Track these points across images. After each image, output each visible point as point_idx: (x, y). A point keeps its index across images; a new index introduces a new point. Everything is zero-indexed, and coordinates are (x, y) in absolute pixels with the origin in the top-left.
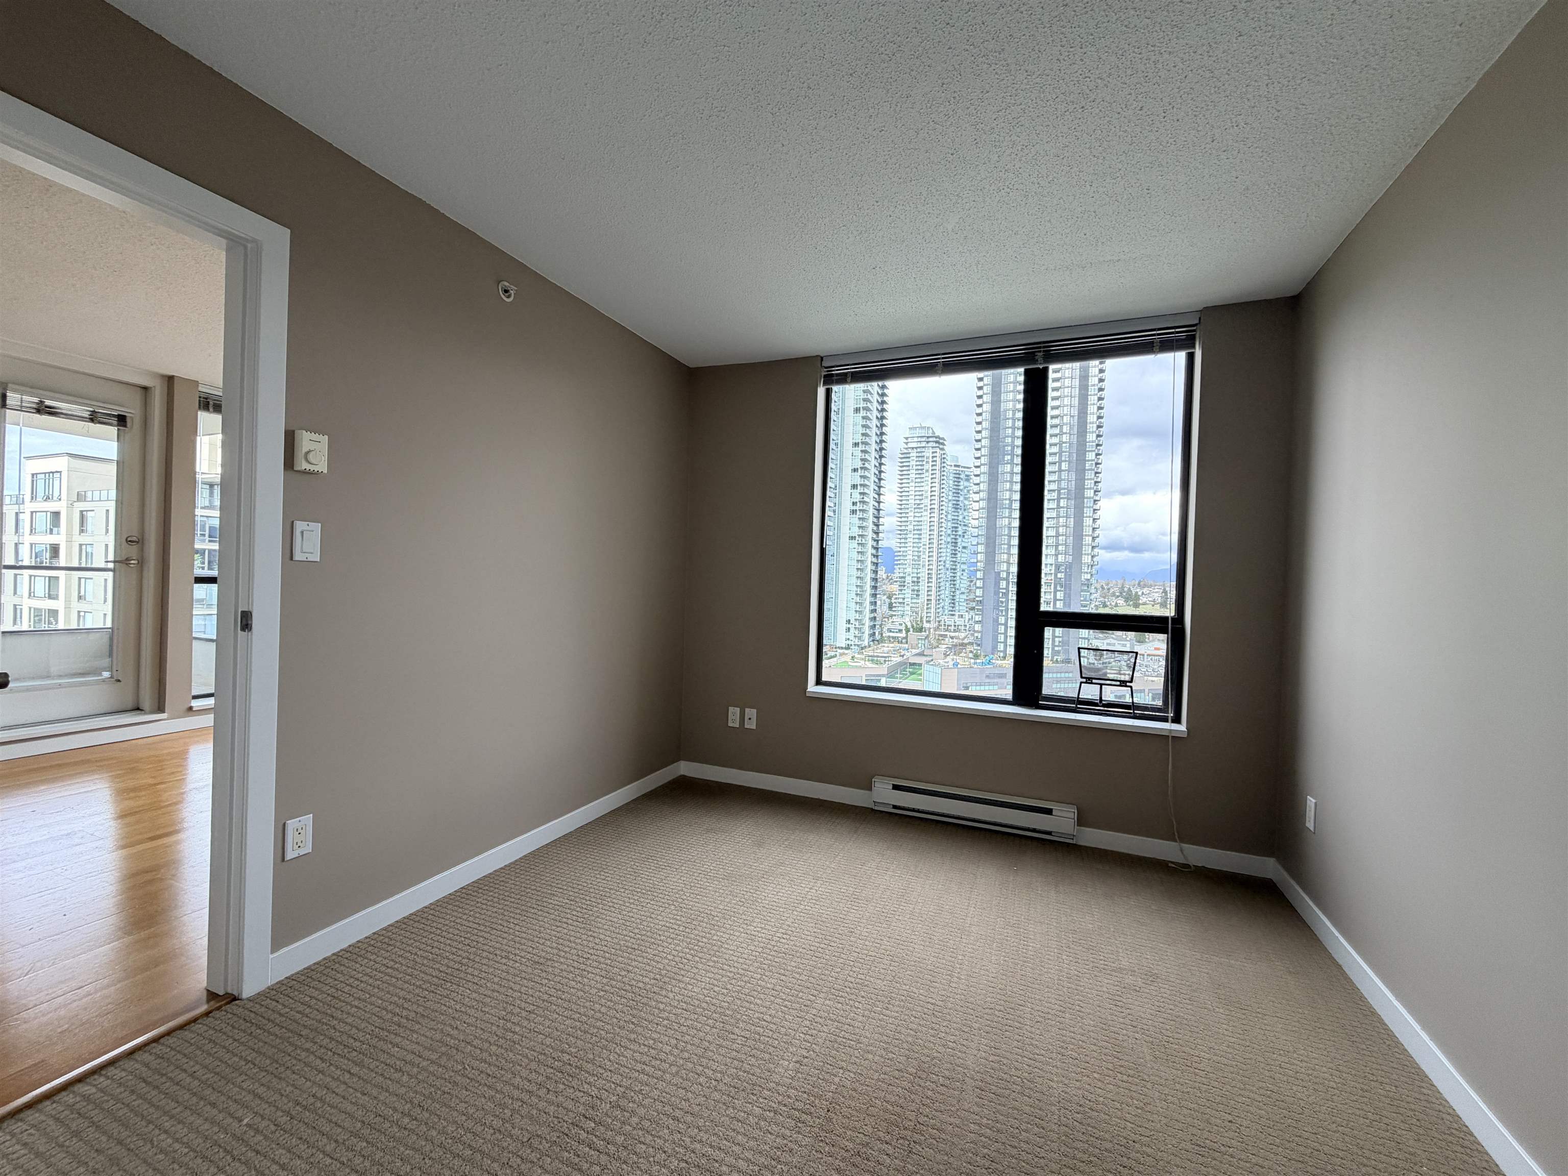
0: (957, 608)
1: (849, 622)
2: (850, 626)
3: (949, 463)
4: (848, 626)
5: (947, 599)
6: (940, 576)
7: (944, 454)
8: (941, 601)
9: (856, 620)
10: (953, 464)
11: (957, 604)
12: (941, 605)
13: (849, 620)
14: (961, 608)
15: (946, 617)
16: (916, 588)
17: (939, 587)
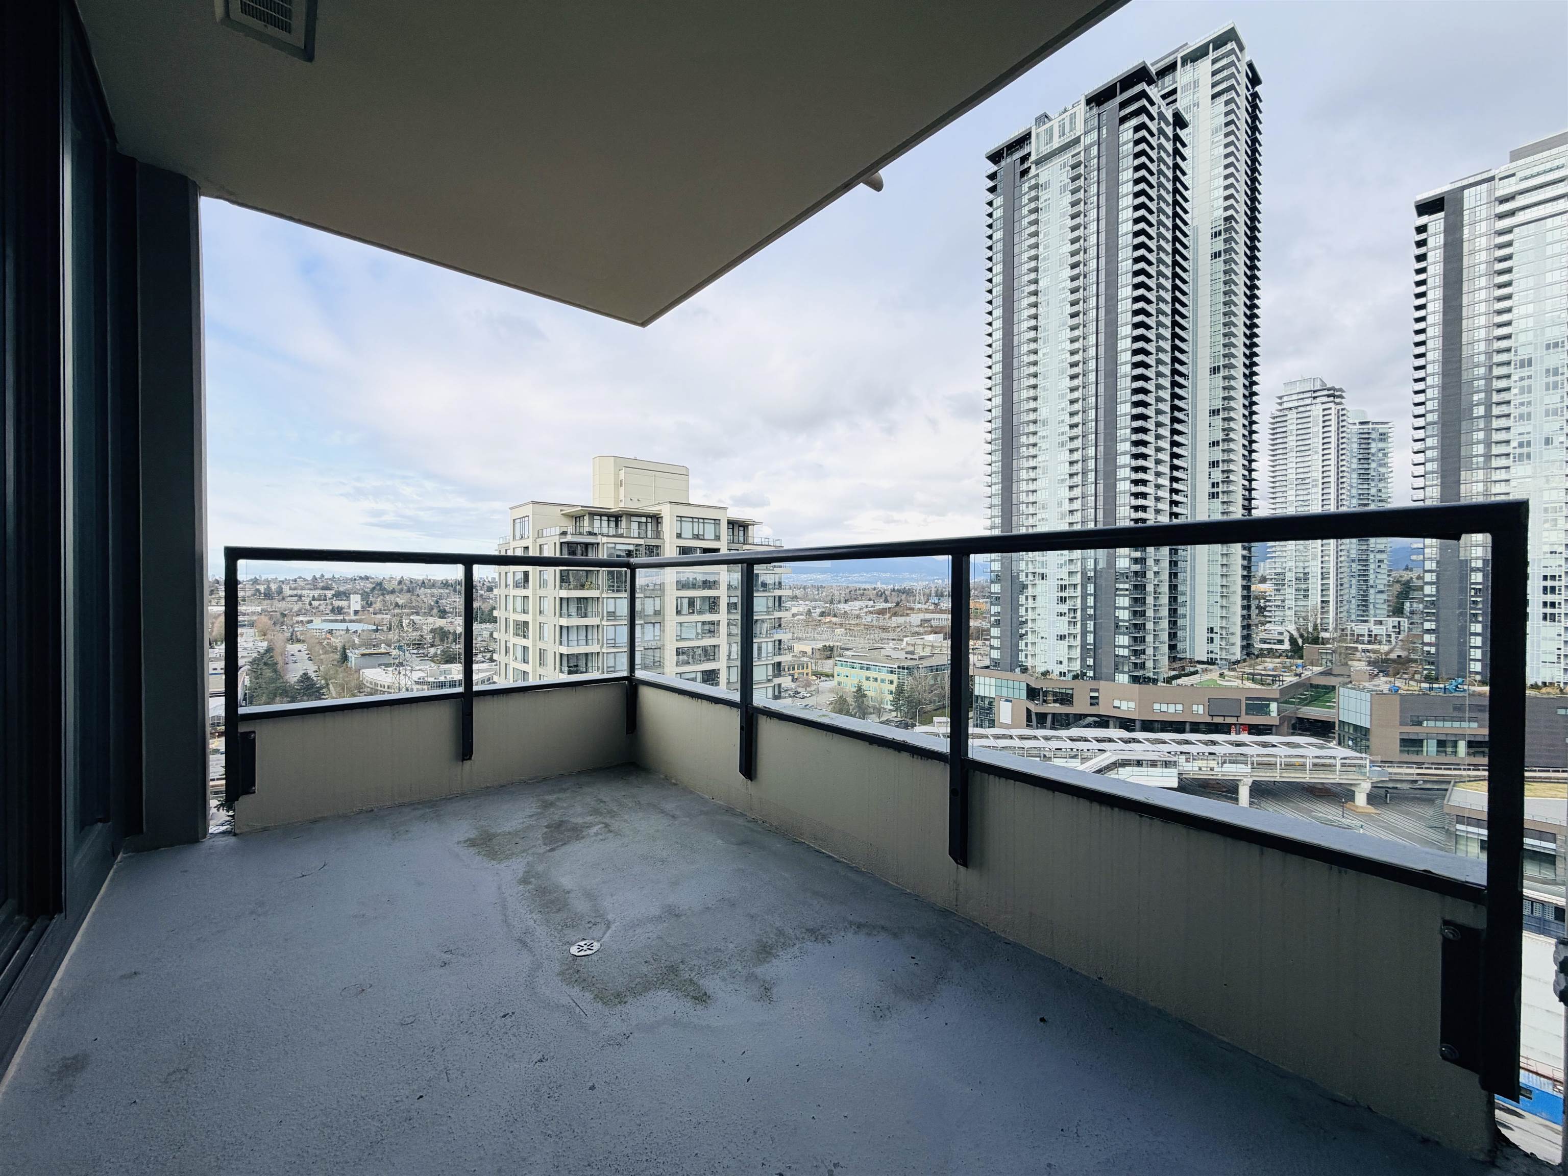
0: (1372, 612)
1: (1211, 630)
2: (1213, 635)
3: (1351, 421)
4: (1210, 635)
5: (1353, 601)
6: (1342, 570)
7: (1343, 409)
8: (1345, 603)
9: (1221, 628)
10: (1357, 421)
11: (1371, 606)
12: (1346, 608)
13: (1212, 629)
14: (1378, 612)
15: (1353, 624)
16: (1303, 586)
17: (1341, 585)
